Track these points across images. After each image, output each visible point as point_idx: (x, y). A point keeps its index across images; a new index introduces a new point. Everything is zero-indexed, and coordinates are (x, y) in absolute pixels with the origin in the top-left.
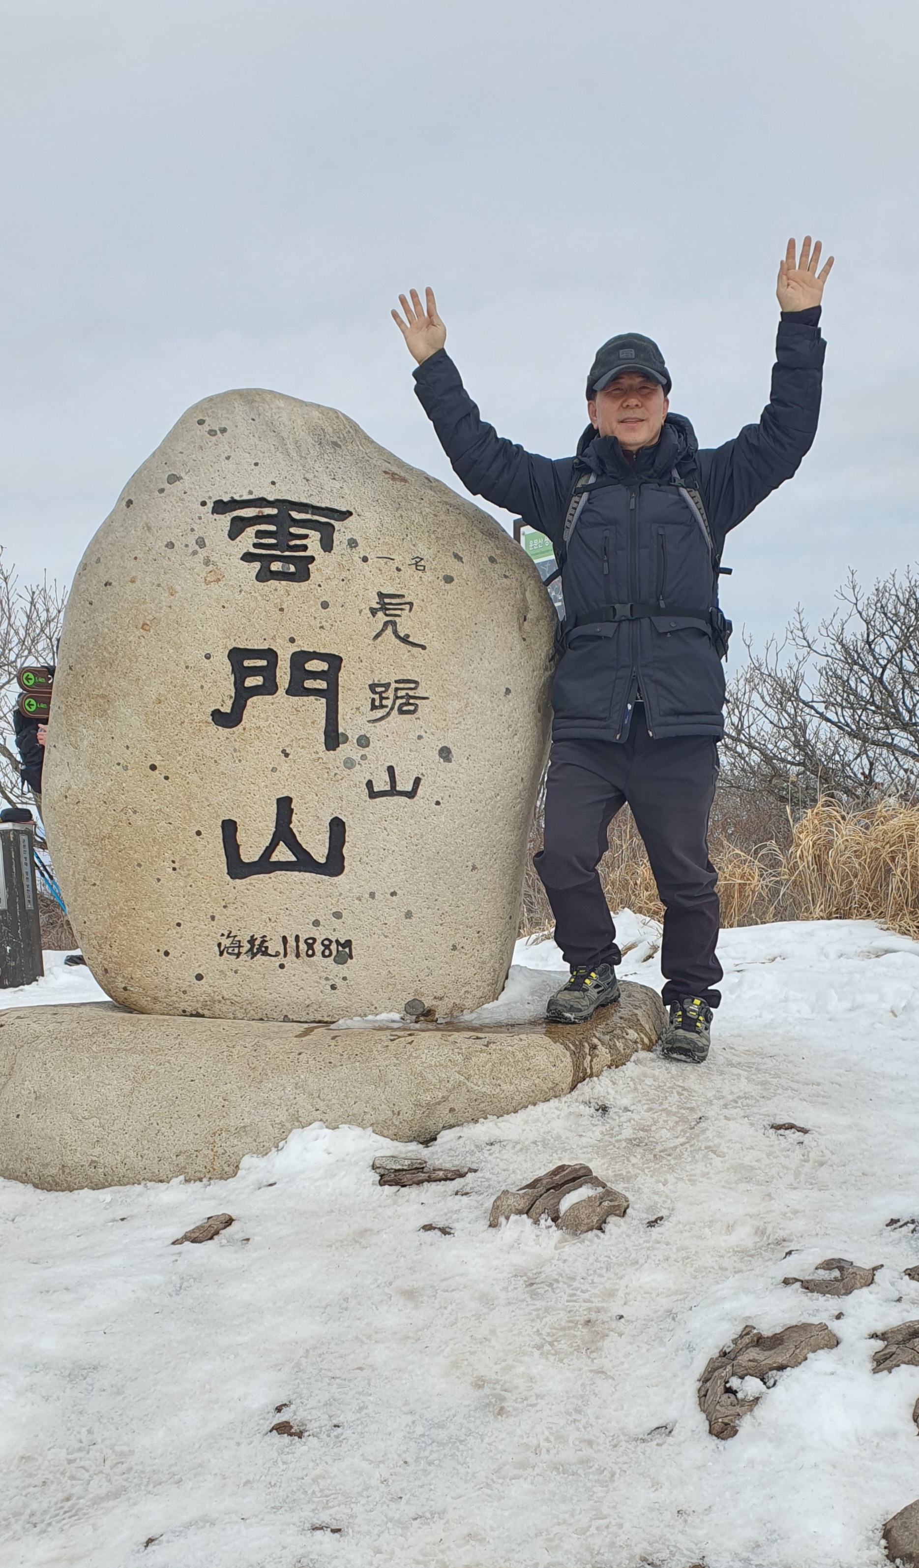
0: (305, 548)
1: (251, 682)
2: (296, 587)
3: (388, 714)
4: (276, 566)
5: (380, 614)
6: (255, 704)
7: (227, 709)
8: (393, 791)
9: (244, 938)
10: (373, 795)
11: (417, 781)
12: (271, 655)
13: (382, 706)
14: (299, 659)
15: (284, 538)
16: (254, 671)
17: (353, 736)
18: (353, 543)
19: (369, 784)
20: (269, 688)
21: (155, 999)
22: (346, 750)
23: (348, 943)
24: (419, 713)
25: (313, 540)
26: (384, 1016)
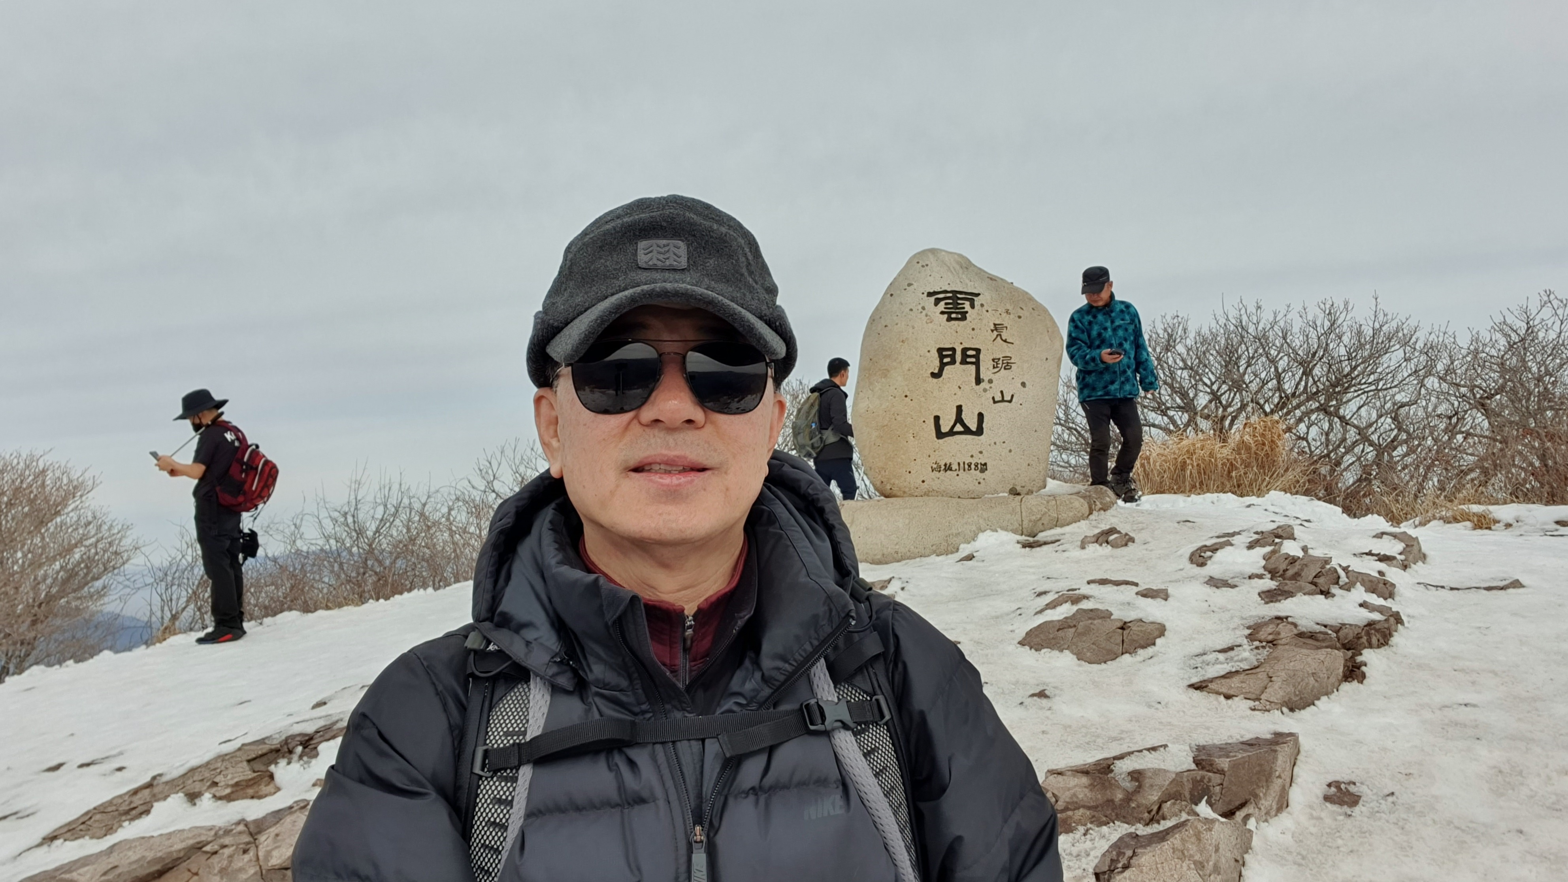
0: (964, 308)
1: (946, 360)
2: (962, 323)
3: (1000, 370)
4: (953, 316)
5: (995, 332)
6: (947, 368)
7: (936, 371)
8: (1003, 401)
9: (942, 464)
10: (995, 402)
11: (1012, 396)
12: (953, 350)
13: (997, 367)
14: (964, 350)
15: (956, 305)
16: (947, 356)
17: (986, 379)
18: (982, 305)
19: (993, 398)
20: (953, 362)
21: (904, 492)
22: (983, 385)
23: (985, 464)
24: (1012, 369)
25: (967, 305)
26: (1001, 495)
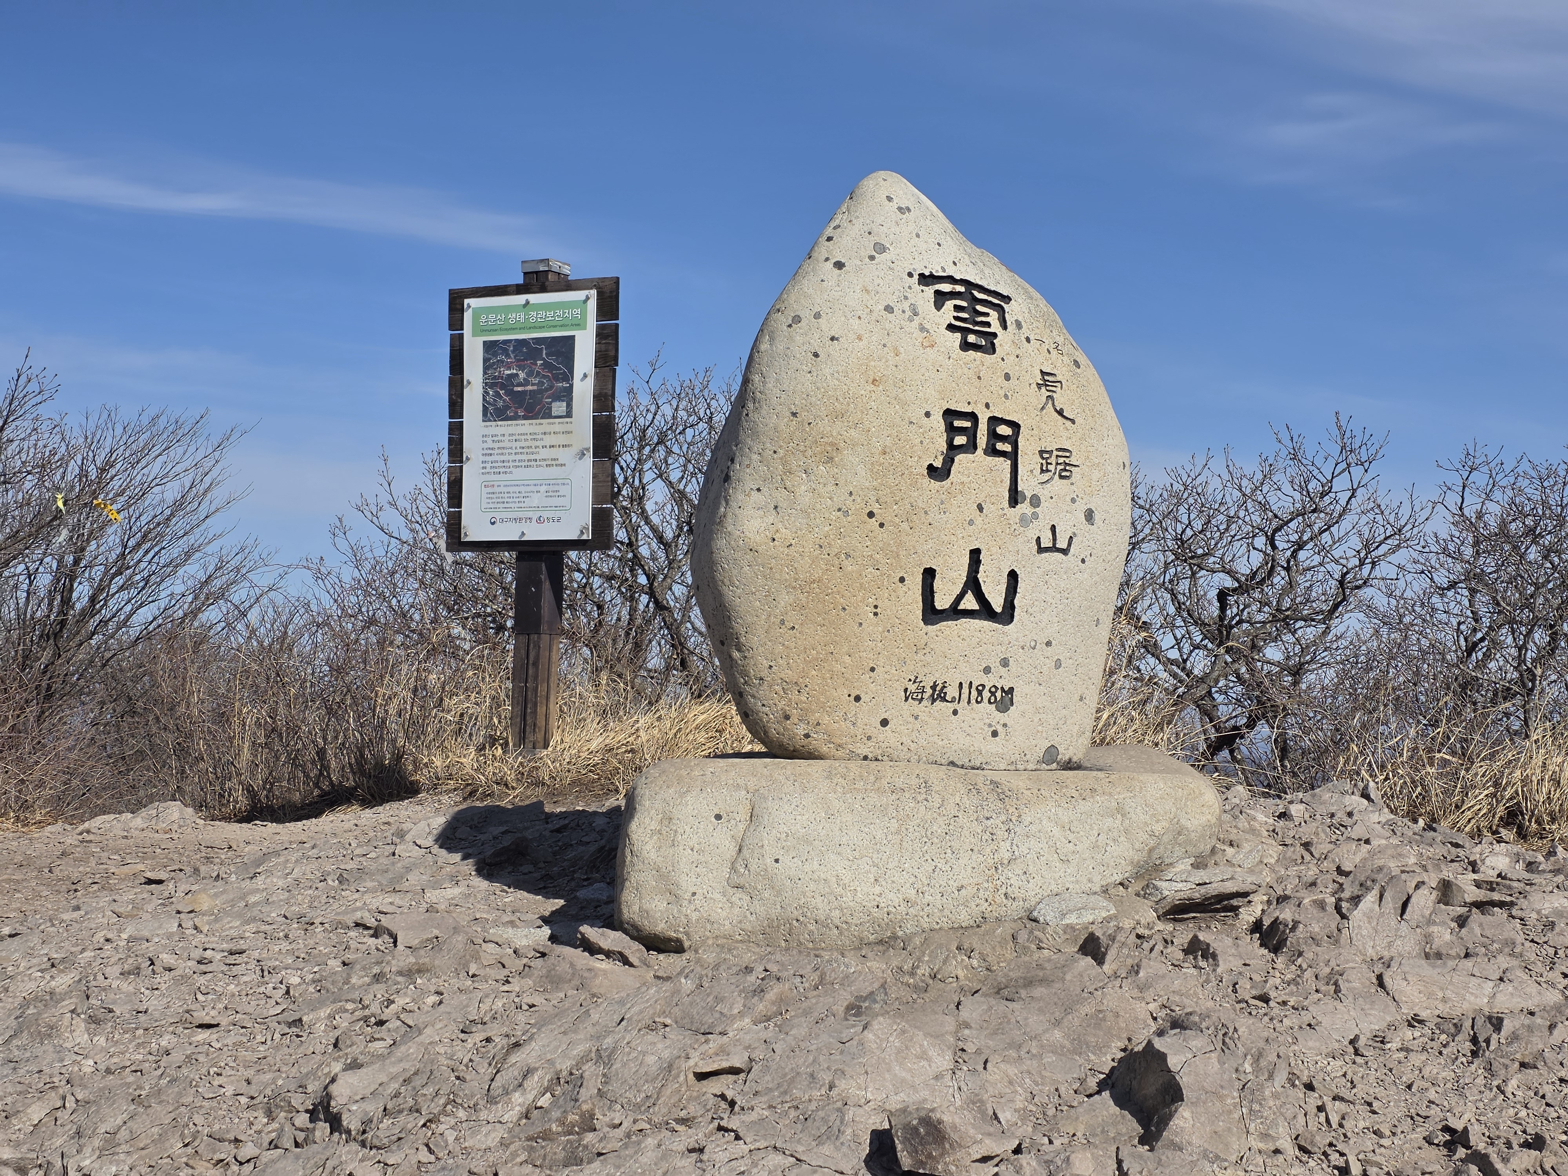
0: (988, 324)
1: (958, 440)
2: (987, 359)
3: (1052, 478)
4: (971, 338)
5: (1043, 389)
6: (960, 458)
7: (939, 463)
8: (1054, 549)
9: (928, 684)
10: (1041, 550)
11: (1070, 540)
12: (973, 418)
13: (1048, 471)
14: (993, 423)
15: (973, 314)
16: (962, 431)
17: (1028, 495)
18: (1019, 325)
19: (1038, 540)
20: (971, 446)
21: (839, 745)
22: (1024, 508)
23: (1011, 689)
24: (1073, 480)
25: (993, 317)
